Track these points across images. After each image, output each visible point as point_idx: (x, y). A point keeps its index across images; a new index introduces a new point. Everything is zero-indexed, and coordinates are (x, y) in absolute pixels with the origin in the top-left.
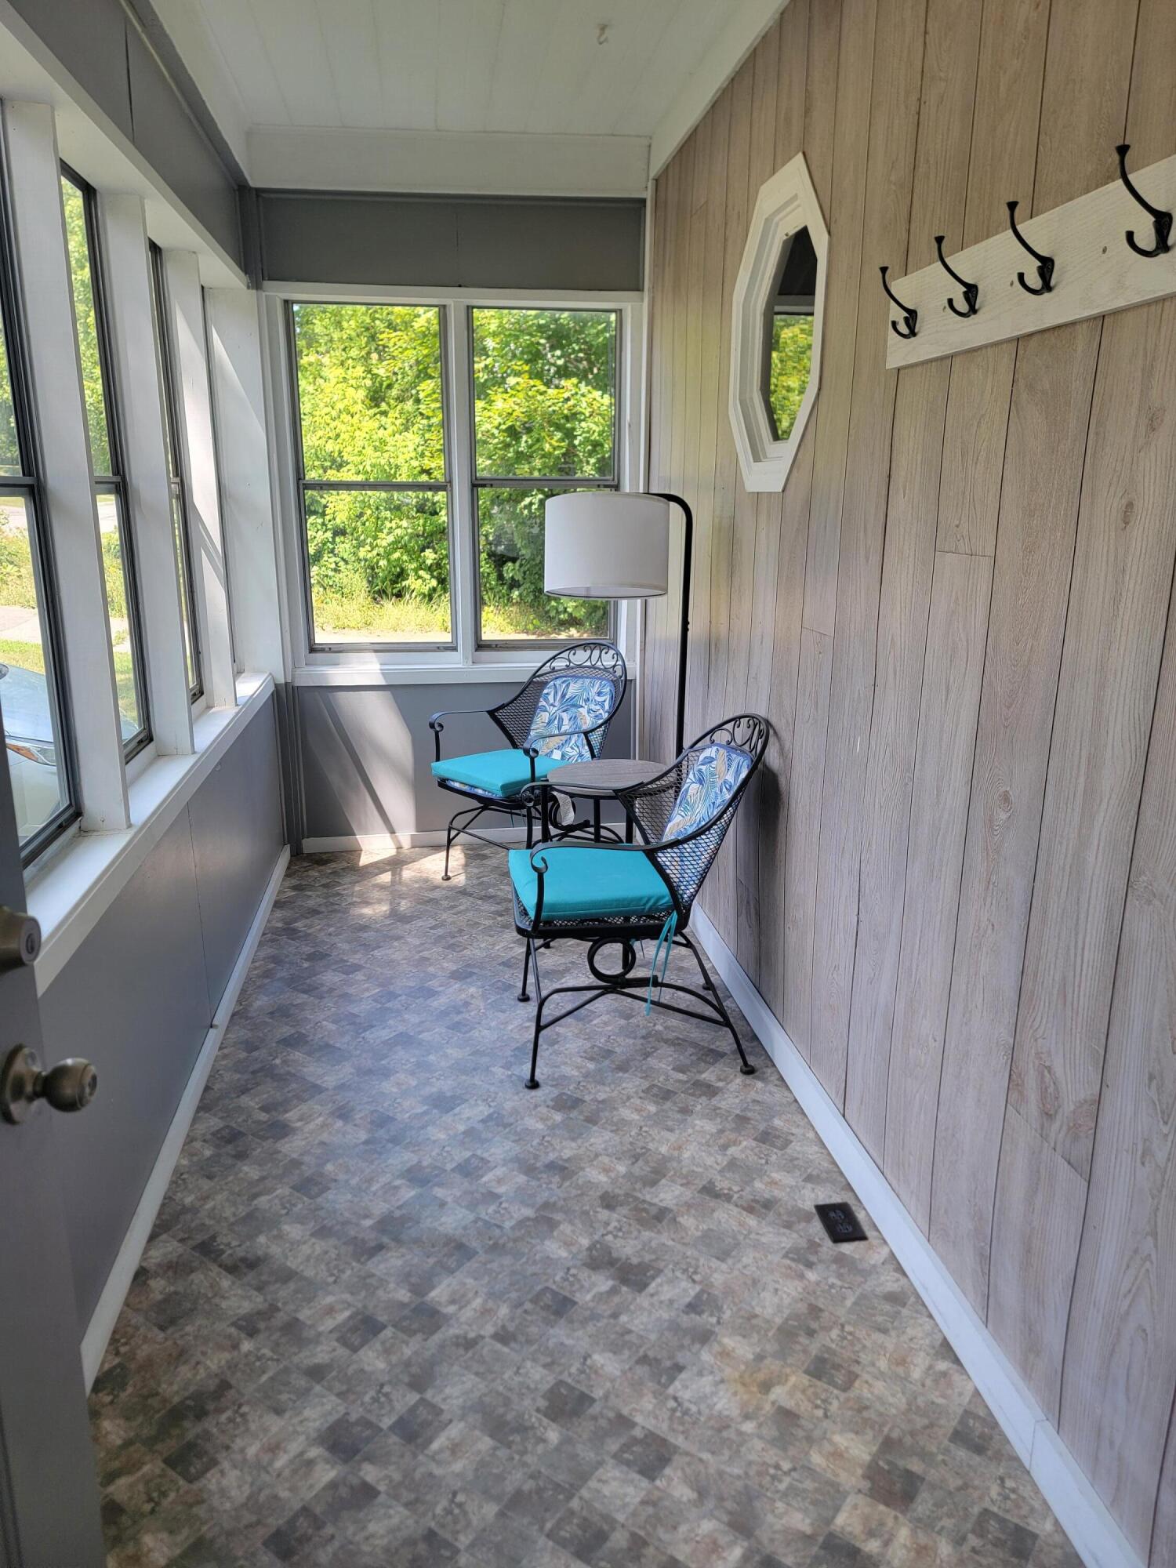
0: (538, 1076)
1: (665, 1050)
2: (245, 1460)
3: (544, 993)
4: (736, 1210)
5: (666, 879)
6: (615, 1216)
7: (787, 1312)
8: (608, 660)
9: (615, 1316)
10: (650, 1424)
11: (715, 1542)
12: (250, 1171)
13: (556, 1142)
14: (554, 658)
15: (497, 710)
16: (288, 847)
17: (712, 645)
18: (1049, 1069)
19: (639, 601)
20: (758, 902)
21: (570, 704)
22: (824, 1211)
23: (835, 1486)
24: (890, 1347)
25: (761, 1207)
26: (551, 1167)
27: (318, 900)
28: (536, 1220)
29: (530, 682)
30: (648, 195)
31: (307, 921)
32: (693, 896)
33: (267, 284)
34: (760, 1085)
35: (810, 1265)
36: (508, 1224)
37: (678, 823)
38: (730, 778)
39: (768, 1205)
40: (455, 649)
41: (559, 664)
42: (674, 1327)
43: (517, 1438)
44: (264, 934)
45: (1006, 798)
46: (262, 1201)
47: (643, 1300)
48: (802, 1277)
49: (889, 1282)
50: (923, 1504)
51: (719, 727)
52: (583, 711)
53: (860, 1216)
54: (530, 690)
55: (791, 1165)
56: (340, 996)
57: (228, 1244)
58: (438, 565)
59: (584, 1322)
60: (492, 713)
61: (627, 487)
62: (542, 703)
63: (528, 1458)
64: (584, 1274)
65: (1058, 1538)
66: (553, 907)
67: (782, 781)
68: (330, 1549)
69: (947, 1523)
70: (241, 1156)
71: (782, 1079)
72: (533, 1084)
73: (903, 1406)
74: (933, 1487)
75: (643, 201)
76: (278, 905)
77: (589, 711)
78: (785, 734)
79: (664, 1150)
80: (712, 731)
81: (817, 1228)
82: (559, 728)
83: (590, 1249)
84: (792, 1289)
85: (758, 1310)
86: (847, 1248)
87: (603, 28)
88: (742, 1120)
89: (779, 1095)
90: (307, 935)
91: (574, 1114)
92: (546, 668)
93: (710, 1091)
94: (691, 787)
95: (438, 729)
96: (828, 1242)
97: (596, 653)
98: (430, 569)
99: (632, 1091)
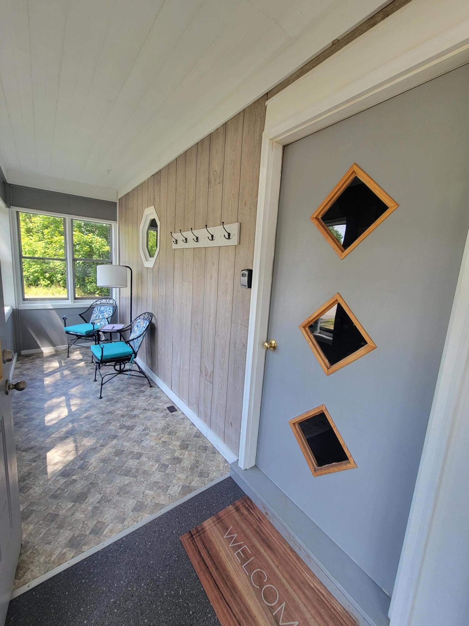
0: (102, 396)
1: (132, 386)
2: (40, 485)
3: (103, 377)
4: (151, 412)
5: (132, 347)
6: (125, 418)
7: (163, 426)
8: (111, 302)
9: (127, 436)
10: (138, 451)
11: (153, 465)
12: (25, 430)
13: (109, 408)
14: (97, 301)
15: (82, 314)
16: (16, 353)
17: (138, 298)
18: (206, 368)
19: (118, 289)
20: (151, 351)
21: (102, 312)
22: (168, 408)
23: (174, 450)
24: (182, 427)
25: (156, 410)
26: (108, 413)
27: (29, 366)
28: (106, 423)
29: (90, 307)
30: (118, 202)
31: (27, 371)
32: (137, 351)
33: (11, 207)
34: (154, 389)
35: (167, 418)
36: (99, 425)
37: (133, 336)
38: (144, 325)
39: (157, 409)
40: (68, 299)
41: (98, 303)
42: (140, 434)
43: (109, 461)
44: (13, 376)
45: (197, 323)
46: (30, 435)
47: (133, 431)
48: (165, 420)
49: (182, 416)
50: (190, 448)
51: (141, 315)
52: (105, 313)
53: (176, 407)
54: (90, 309)
55: (162, 402)
56: (42, 387)
57: (23, 446)
58: (50, 277)
59: (120, 439)
60: (80, 315)
61: (114, 263)
62: (94, 312)
63: (112, 464)
64: (119, 430)
65: (211, 446)
66: (105, 356)
67: (156, 325)
68: (67, 493)
69: (194, 449)
70: (21, 427)
71: (158, 387)
72: (101, 398)
73: (185, 435)
74: (191, 445)
75: (116, 203)
76: (16, 368)
77: (107, 313)
78: (156, 316)
79: (134, 404)
80: (140, 316)
81: (168, 411)
82: (99, 318)
83: (120, 425)
84: (164, 422)
85: (157, 427)
86: (173, 413)
87: (109, 171)
88: (151, 396)
89: (158, 390)
90: (28, 375)
91: (112, 402)
92: (95, 304)
93: (143, 392)
94: (135, 328)
95: (65, 319)
96: (170, 413)
97: (108, 300)
98: (47, 279)
99: (125, 395)
